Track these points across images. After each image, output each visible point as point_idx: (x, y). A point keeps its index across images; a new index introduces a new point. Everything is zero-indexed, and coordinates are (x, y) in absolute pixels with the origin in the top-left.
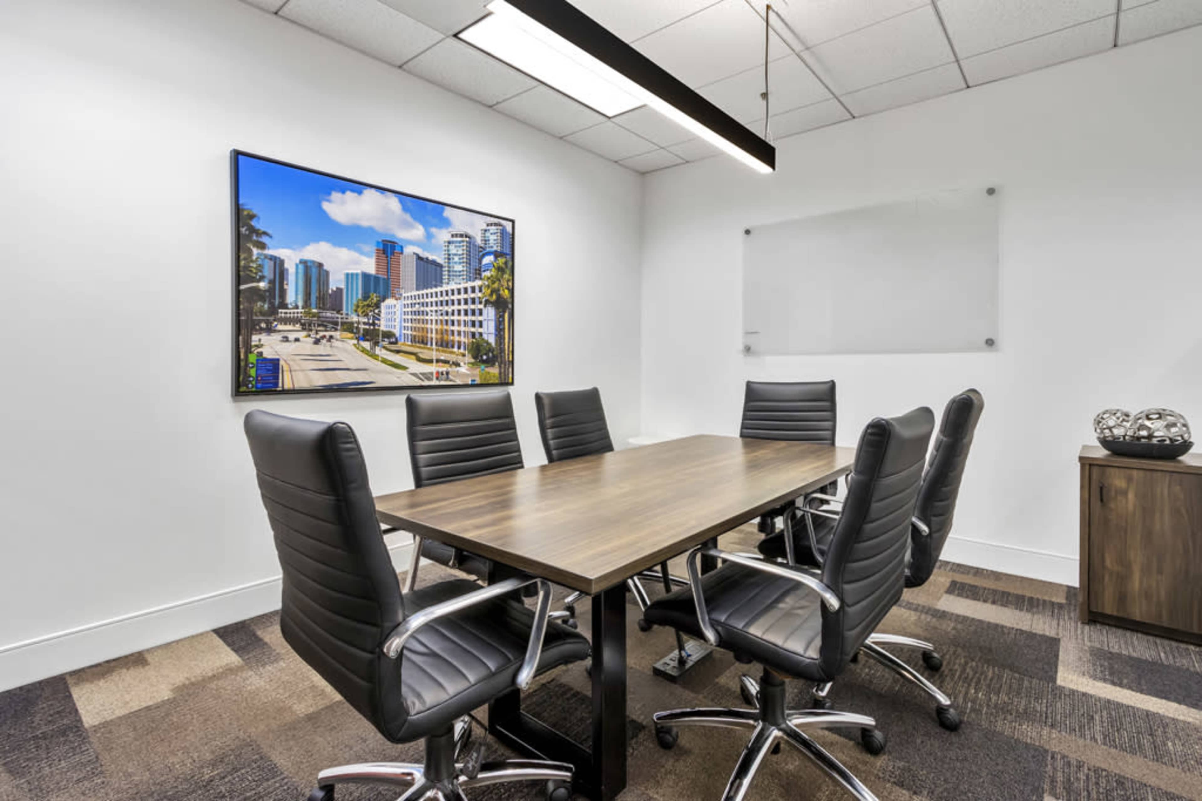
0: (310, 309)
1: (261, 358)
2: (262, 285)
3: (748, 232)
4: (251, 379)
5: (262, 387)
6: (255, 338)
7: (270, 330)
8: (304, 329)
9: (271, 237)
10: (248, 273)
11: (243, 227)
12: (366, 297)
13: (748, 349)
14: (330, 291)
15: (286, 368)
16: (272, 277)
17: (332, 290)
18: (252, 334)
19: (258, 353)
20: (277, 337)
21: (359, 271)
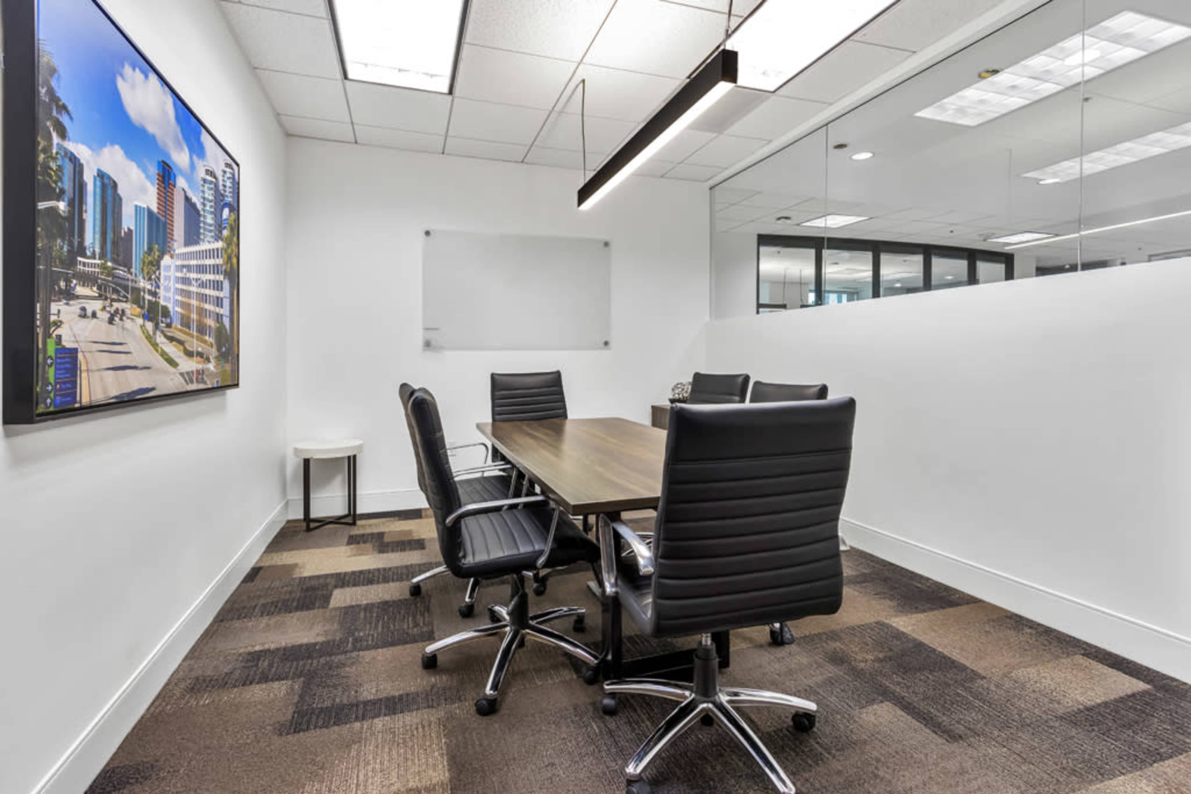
0: (106, 261)
1: (59, 347)
2: (62, 206)
3: (427, 233)
4: (50, 388)
5: (62, 403)
6: (54, 307)
7: (69, 295)
8: (100, 297)
9: (71, 118)
10: (48, 179)
11: (43, 87)
12: (150, 249)
13: (428, 344)
14: (123, 234)
15: (84, 368)
16: (72, 195)
17: (125, 232)
18: (51, 301)
19: (57, 336)
20: (75, 307)
21: (145, 206)
